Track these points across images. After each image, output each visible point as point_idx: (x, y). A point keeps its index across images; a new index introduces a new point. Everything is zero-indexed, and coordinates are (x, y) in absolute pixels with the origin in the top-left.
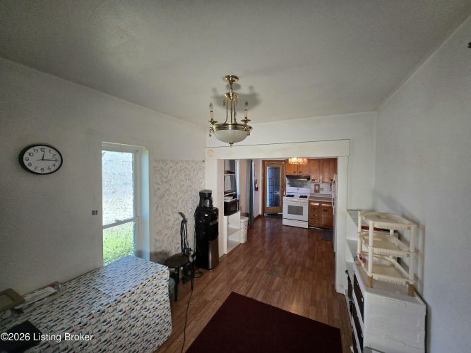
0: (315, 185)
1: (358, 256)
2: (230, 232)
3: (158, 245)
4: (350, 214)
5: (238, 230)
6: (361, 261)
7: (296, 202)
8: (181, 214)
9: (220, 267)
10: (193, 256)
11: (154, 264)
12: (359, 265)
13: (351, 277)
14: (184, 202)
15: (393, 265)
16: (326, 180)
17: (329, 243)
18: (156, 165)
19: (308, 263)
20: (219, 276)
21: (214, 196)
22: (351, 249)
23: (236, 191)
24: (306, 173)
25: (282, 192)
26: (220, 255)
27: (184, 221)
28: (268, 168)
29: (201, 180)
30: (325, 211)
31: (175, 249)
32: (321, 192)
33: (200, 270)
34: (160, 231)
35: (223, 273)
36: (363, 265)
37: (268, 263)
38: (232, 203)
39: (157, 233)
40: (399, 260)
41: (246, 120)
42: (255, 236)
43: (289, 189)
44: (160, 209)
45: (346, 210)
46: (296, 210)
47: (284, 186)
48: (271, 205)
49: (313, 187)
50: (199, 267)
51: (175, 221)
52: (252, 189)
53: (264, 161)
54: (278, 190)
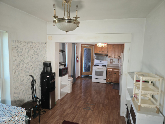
0: (111, 59)
1: (133, 95)
2: (62, 86)
3: (16, 96)
4: (130, 74)
5: (67, 85)
6: (135, 98)
7: (100, 69)
8: (31, 76)
9: (56, 107)
10: (39, 102)
11: (15, 107)
12: (134, 100)
13: (128, 107)
14: (33, 69)
15: (150, 99)
16: (116, 56)
17: (117, 91)
18: (14, 44)
19: (106, 102)
20: (56, 112)
21: (53, 65)
22: (129, 93)
23: (66, 62)
24: (106, 52)
25: (92, 63)
26: (56, 100)
27: (34, 81)
28: (84, 49)
29: (44, 55)
30: (115, 73)
31: (28, 98)
32: (113, 63)
33: (44, 109)
34: (17, 87)
35: (58, 110)
36: (136, 100)
37: (84, 103)
38: (63, 69)
39: (15, 89)
40: (153, 96)
41: (77, 18)
42: (76, 89)
43: (96, 62)
44: (17, 73)
45: (127, 72)
46: (99, 73)
47: (93, 60)
48: (86, 71)
49: (109, 61)
50: (43, 108)
51: (27, 81)
52: (75, 61)
53: (82, 45)
54: (90, 62)
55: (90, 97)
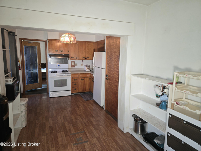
0: (72, 62)
5: (19, 114)
7: (61, 76)
17: (92, 102)
24: (66, 52)
25: (40, 69)
32: (76, 67)
45: (130, 75)
48: (30, 82)
53: (21, 39)
54: (36, 68)
55: (67, 122)
